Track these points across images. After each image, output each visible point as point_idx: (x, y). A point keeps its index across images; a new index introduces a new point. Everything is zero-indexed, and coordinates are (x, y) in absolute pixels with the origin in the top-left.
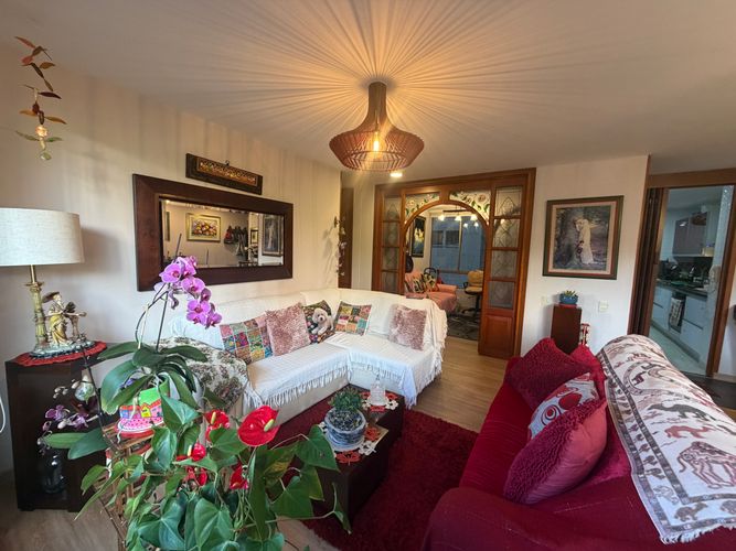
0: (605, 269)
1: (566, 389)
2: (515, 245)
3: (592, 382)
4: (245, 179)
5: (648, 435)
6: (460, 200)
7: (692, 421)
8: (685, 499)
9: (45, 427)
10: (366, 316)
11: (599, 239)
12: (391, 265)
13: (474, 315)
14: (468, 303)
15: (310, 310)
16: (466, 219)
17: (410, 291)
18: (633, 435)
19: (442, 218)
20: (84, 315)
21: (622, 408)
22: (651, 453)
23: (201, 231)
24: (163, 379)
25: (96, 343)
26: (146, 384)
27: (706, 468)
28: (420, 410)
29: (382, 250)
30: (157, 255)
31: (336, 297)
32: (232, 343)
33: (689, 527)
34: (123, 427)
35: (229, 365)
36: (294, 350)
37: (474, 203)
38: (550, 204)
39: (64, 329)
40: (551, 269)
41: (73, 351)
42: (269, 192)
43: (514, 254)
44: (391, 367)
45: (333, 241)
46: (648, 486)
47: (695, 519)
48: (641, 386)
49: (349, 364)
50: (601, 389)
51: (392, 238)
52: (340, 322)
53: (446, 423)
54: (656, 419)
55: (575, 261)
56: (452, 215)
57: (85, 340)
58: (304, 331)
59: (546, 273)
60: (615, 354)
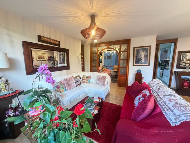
0: (147, 64)
1: (143, 93)
2: (126, 58)
3: (148, 91)
4: (55, 42)
5: (164, 102)
6: (112, 47)
7: (173, 98)
8: (176, 116)
9: (6, 116)
10: (90, 78)
11: (146, 56)
12: (95, 65)
13: (116, 77)
14: (114, 74)
15: (76, 78)
16: (113, 53)
17: (100, 71)
18: (160, 102)
19: (107, 52)
20: (11, 83)
21: (156, 96)
22: (165, 106)
23: (41, 58)
24: (41, 99)
25: (16, 91)
26: (36, 101)
27: (179, 108)
28: (106, 101)
29: (92, 61)
30: (31, 64)
31: (82, 74)
32: (55, 88)
33: (178, 122)
34: (31, 114)
35: (56, 94)
36: (72, 88)
37: (115, 48)
38: (134, 48)
39: (6, 87)
40: (135, 64)
41: (9, 94)
42: (62, 46)
43: (126, 61)
44: (98, 91)
45: (80, 59)
46: (167, 114)
47: (179, 120)
48: (160, 91)
49: (87, 91)
50: (150, 92)
51: (95, 58)
52: (83, 80)
53: (112, 104)
54: (165, 98)
55: (140, 62)
56: (109, 51)
57: (12, 90)
58: (75, 83)
59: (134, 65)
60: (152, 84)
